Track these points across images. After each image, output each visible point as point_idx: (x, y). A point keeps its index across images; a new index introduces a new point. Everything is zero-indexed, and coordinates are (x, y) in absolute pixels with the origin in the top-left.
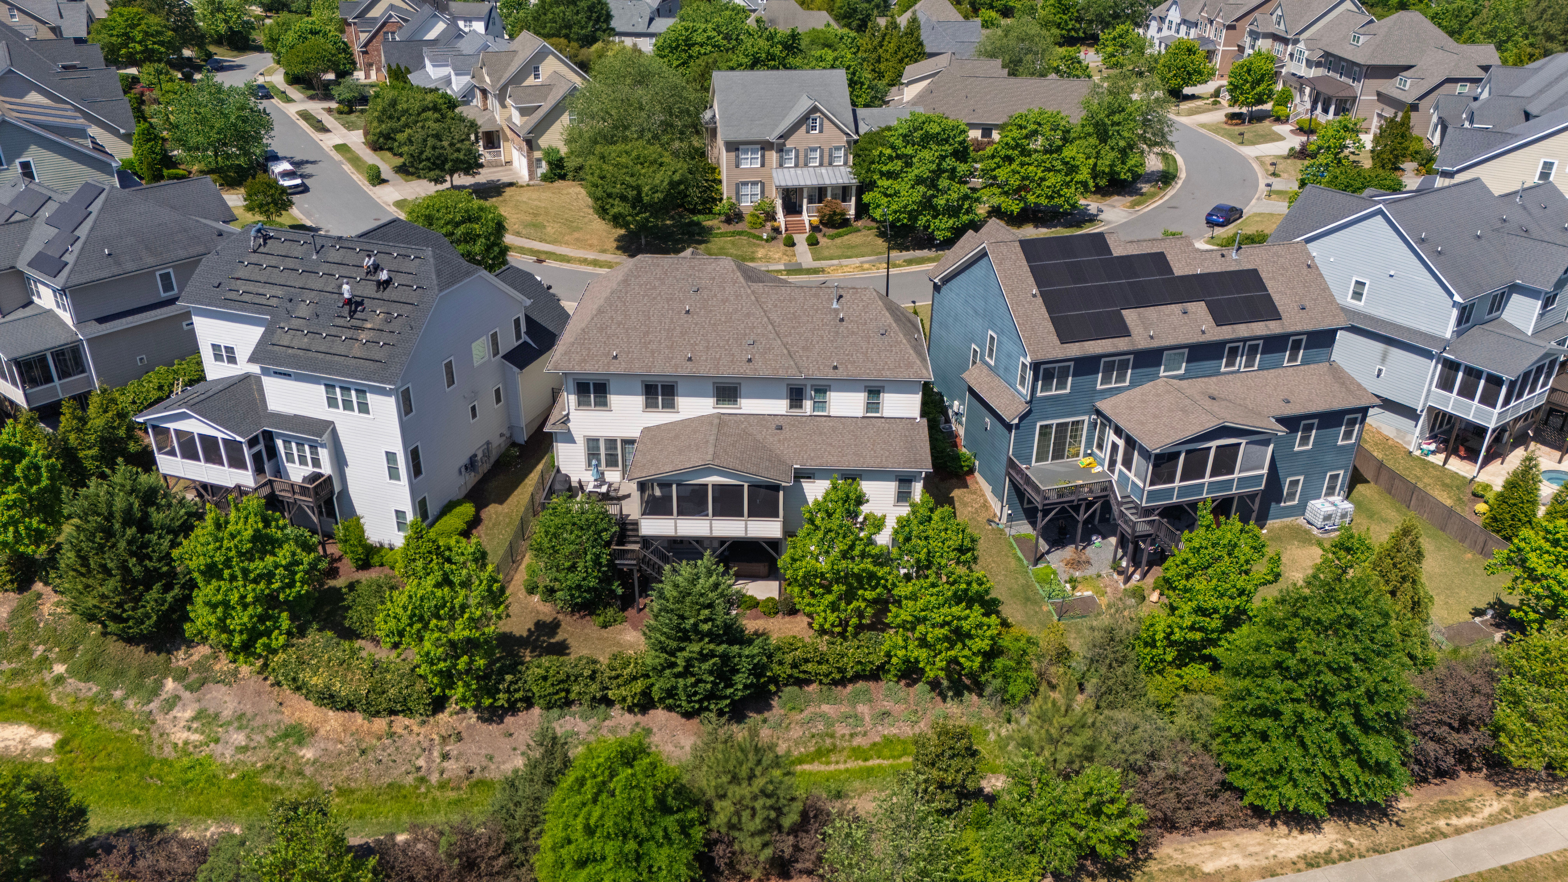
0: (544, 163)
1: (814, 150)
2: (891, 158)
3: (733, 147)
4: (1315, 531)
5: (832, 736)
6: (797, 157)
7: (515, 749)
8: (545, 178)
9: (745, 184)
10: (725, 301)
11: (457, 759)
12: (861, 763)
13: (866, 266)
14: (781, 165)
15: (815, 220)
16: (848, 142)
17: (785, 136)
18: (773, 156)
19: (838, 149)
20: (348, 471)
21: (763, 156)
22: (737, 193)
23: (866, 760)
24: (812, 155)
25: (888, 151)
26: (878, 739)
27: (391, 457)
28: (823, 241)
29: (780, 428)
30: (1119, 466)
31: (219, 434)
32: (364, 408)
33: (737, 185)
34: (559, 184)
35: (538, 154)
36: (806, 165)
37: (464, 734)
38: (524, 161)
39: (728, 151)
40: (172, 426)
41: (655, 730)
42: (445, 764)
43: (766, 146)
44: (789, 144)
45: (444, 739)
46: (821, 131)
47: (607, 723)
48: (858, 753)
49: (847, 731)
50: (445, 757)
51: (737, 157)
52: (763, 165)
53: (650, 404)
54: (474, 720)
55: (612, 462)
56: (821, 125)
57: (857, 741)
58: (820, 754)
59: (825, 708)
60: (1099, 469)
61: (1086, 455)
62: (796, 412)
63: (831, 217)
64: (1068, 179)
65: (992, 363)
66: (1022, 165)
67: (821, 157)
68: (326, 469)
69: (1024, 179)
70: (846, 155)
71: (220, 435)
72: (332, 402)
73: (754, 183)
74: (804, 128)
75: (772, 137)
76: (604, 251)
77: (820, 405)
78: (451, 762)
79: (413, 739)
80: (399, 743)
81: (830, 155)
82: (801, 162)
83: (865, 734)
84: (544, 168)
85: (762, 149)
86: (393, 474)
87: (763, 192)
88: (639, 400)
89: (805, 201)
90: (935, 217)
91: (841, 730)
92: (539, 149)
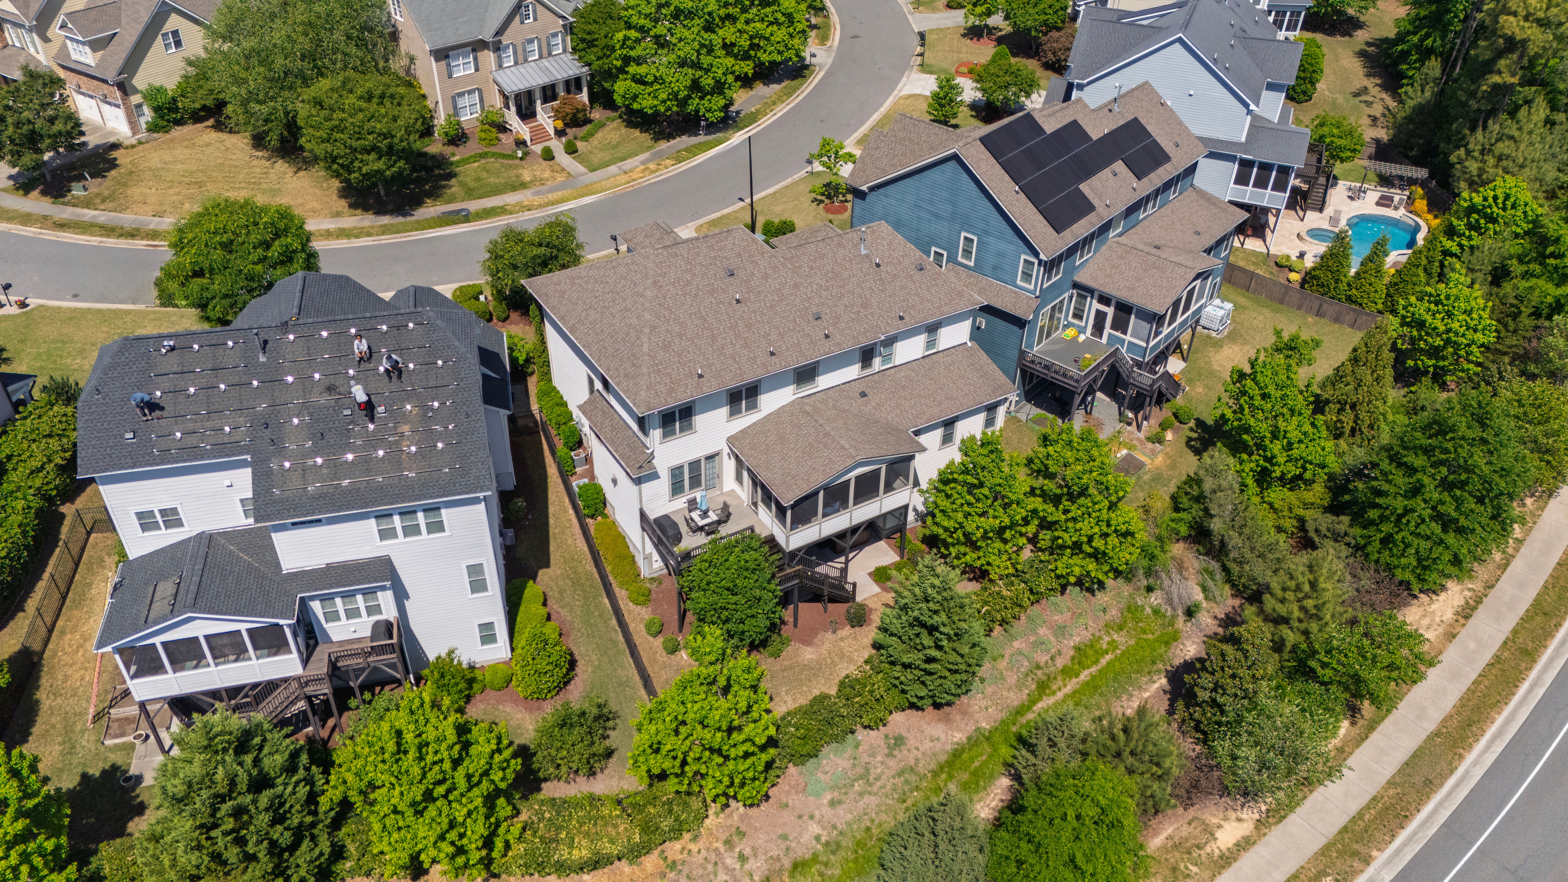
0: (147, 109)
1: (531, 41)
2: (638, 41)
3: (442, 54)
4: (1214, 334)
5: (1038, 667)
6: (515, 53)
7: (800, 817)
9: (461, 94)
10: (766, 277)
11: (755, 855)
12: (1075, 680)
14: (500, 66)
15: (558, 122)
16: (564, 26)
17: (500, 32)
18: (488, 57)
19: (555, 35)
21: (476, 59)
22: (455, 107)
23: (1077, 676)
24: (529, 48)
26: (1072, 653)
27: (475, 570)
28: (580, 146)
29: (863, 395)
30: (1107, 330)
32: (437, 527)
33: (453, 98)
35: (136, 99)
36: (526, 61)
37: (743, 828)
38: (118, 113)
39: (437, 60)
40: (157, 640)
41: (904, 734)
42: (747, 867)
43: (478, 46)
44: (505, 40)
45: (728, 843)
46: (535, 19)
47: (861, 749)
48: (1067, 672)
49: (1047, 658)
50: (742, 858)
51: (448, 65)
52: (477, 70)
53: (734, 412)
54: (742, 809)
55: (696, 482)
56: (535, 11)
57: (1060, 663)
58: (1043, 688)
59: (1016, 644)
60: (1081, 337)
61: (1066, 327)
62: (868, 372)
63: (574, 115)
65: (972, 264)
67: (540, 48)
68: (390, 613)
70: (564, 41)
71: (243, 627)
72: (386, 534)
73: (470, 92)
74: (517, 18)
75: (487, 35)
77: (887, 358)
78: (752, 861)
79: (698, 859)
80: (686, 871)
81: (549, 44)
82: (521, 58)
83: (1059, 653)
84: (149, 115)
85: (474, 50)
86: (481, 586)
87: (481, 100)
88: (724, 411)
89: (539, 102)
91: (1043, 659)
92: (136, 91)
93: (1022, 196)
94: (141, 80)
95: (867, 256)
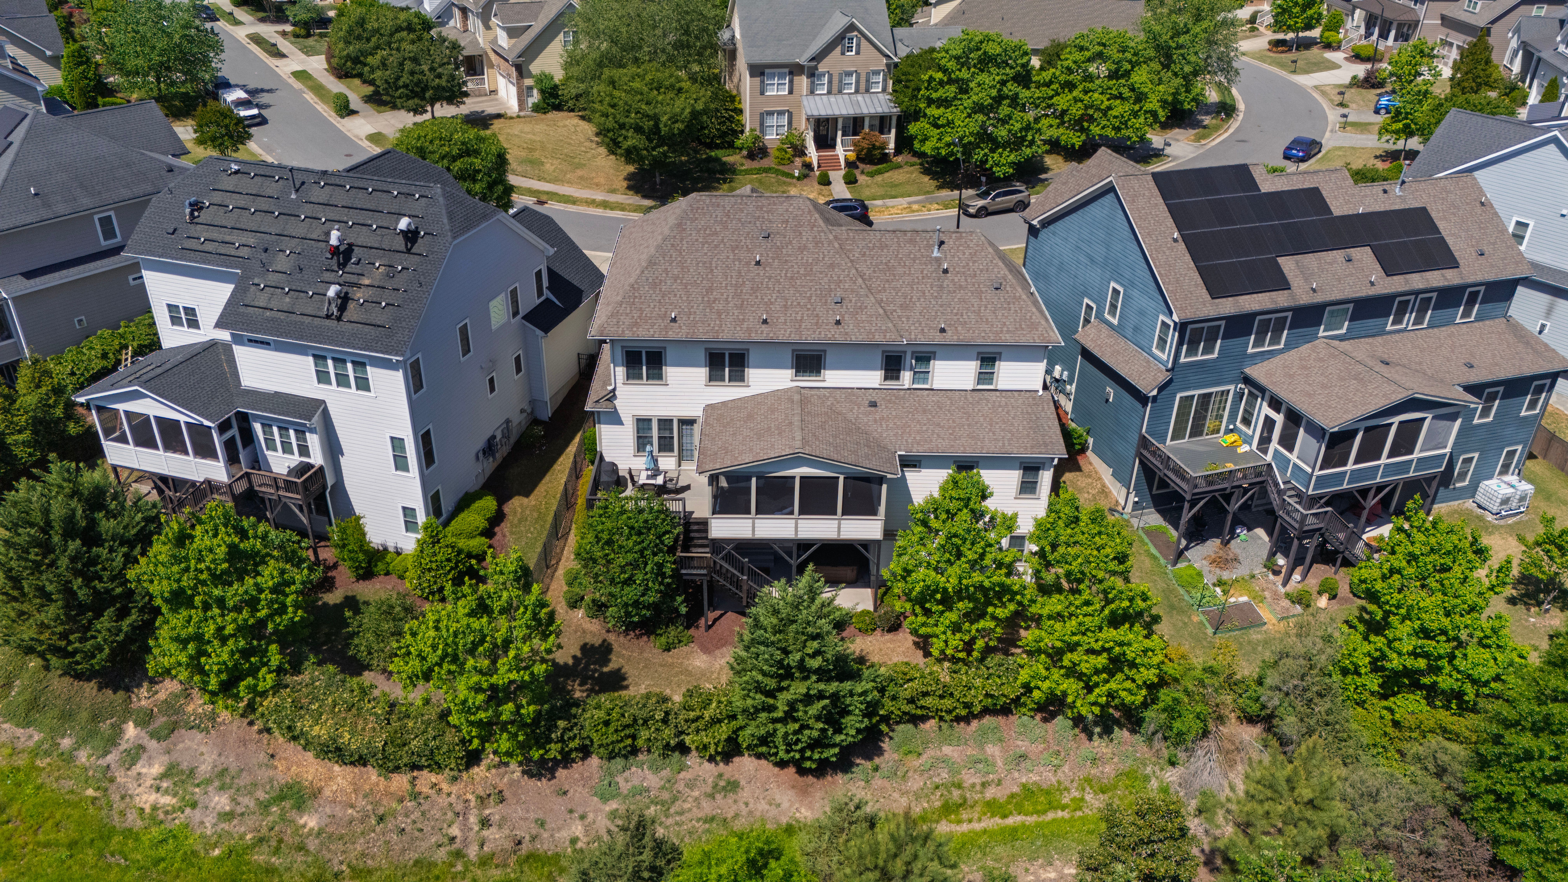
0: (535, 92)
1: (849, 74)
2: (941, 83)
3: (758, 71)
4: (1490, 518)
5: (959, 786)
6: (830, 82)
7: (571, 811)
8: (537, 108)
9: (771, 113)
10: (802, 249)
11: (500, 826)
12: (998, 820)
13: (915, 207)
14: (812, 92)
15: (852, 156)
16: (888, 65)
17: (817, 58)
18: (803, 81)
19: (877, 73)
20: (343, 460)
21: (791, 82)
22: (762, 124)
23: (1005, 816)
24: (847, 80)
25: (939, 75)
26: (1015, 789)
27: (397, 443)
28: (862, 179)
29: (873, 405)
30: (1274, 445)
31: (182, 417)
32: (363, 384)
33: (762, 115)
34: (553, 115)
35: (528, 82)
36: (840, 92)
37: (506, 794)
38: (513, 90)
39: (752, 75)
40: (121, 407)
41: (743, 783)
42: (485, 833)
43: (795, 70)
44: (822, 68)
45: (482, 800)
46: (858, 53)
47: (683, 775)
48: (993, 808)
49: (978, 780)
50: (485, 823)
51: (762, 82)
52: (791, 92)
53: (715, 376)
54: (517, 774)
55: (666, 445)
56: (858, 45)
57: (991, 793)
58: (948, 810)
59: (947, 750)
60: (1245, 448)
61: (1229, 431)
62: (892, 384)
63: (869, 150)
64: (1137, 107)
65: (1115, 322)
66: (1086, 92)
67: (858, 82)
68: (317, 458)
69: (1087, 108)
70: (885, 80)
71: (182, 419)
72: (322, 377)
73: (780, 113)
74: (839, 49)
75: (803, 59)
76: (613, 191)
77: (921, 376)
78: (493, 829)
79: (443, 801)
80: (425, 807)
81: (868, 81)
82: (835, 88)
83: (999, 783)
84: (535, 97)
85: (791, 73)
86: (401, 463)
87: (790, 123)
88: (702, 373)
89: (839, 133)
90: (993, 151)
91: (970, 778)
92: (530, 75)
93: (1182, 246)
94: (536, 67)
95: (937, 259)
